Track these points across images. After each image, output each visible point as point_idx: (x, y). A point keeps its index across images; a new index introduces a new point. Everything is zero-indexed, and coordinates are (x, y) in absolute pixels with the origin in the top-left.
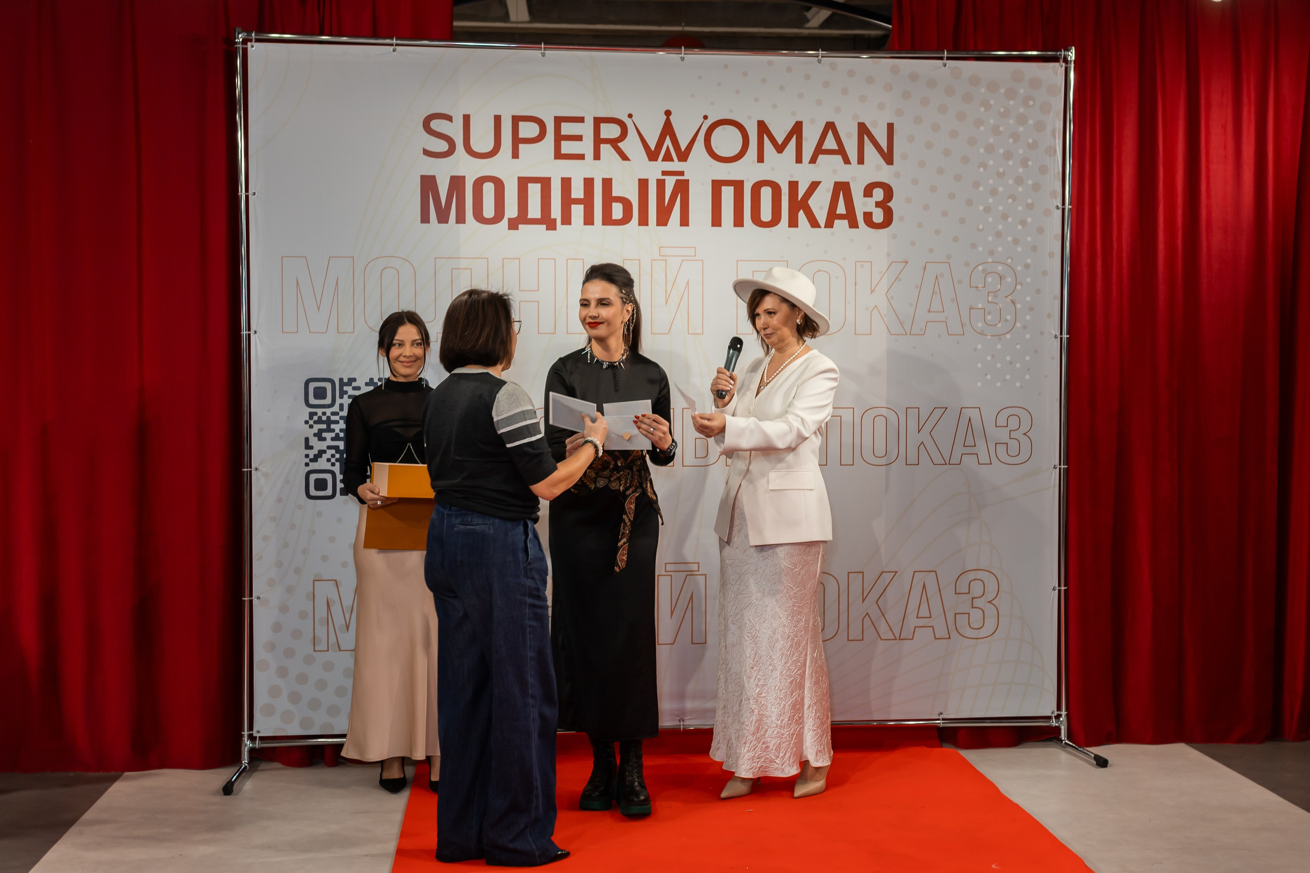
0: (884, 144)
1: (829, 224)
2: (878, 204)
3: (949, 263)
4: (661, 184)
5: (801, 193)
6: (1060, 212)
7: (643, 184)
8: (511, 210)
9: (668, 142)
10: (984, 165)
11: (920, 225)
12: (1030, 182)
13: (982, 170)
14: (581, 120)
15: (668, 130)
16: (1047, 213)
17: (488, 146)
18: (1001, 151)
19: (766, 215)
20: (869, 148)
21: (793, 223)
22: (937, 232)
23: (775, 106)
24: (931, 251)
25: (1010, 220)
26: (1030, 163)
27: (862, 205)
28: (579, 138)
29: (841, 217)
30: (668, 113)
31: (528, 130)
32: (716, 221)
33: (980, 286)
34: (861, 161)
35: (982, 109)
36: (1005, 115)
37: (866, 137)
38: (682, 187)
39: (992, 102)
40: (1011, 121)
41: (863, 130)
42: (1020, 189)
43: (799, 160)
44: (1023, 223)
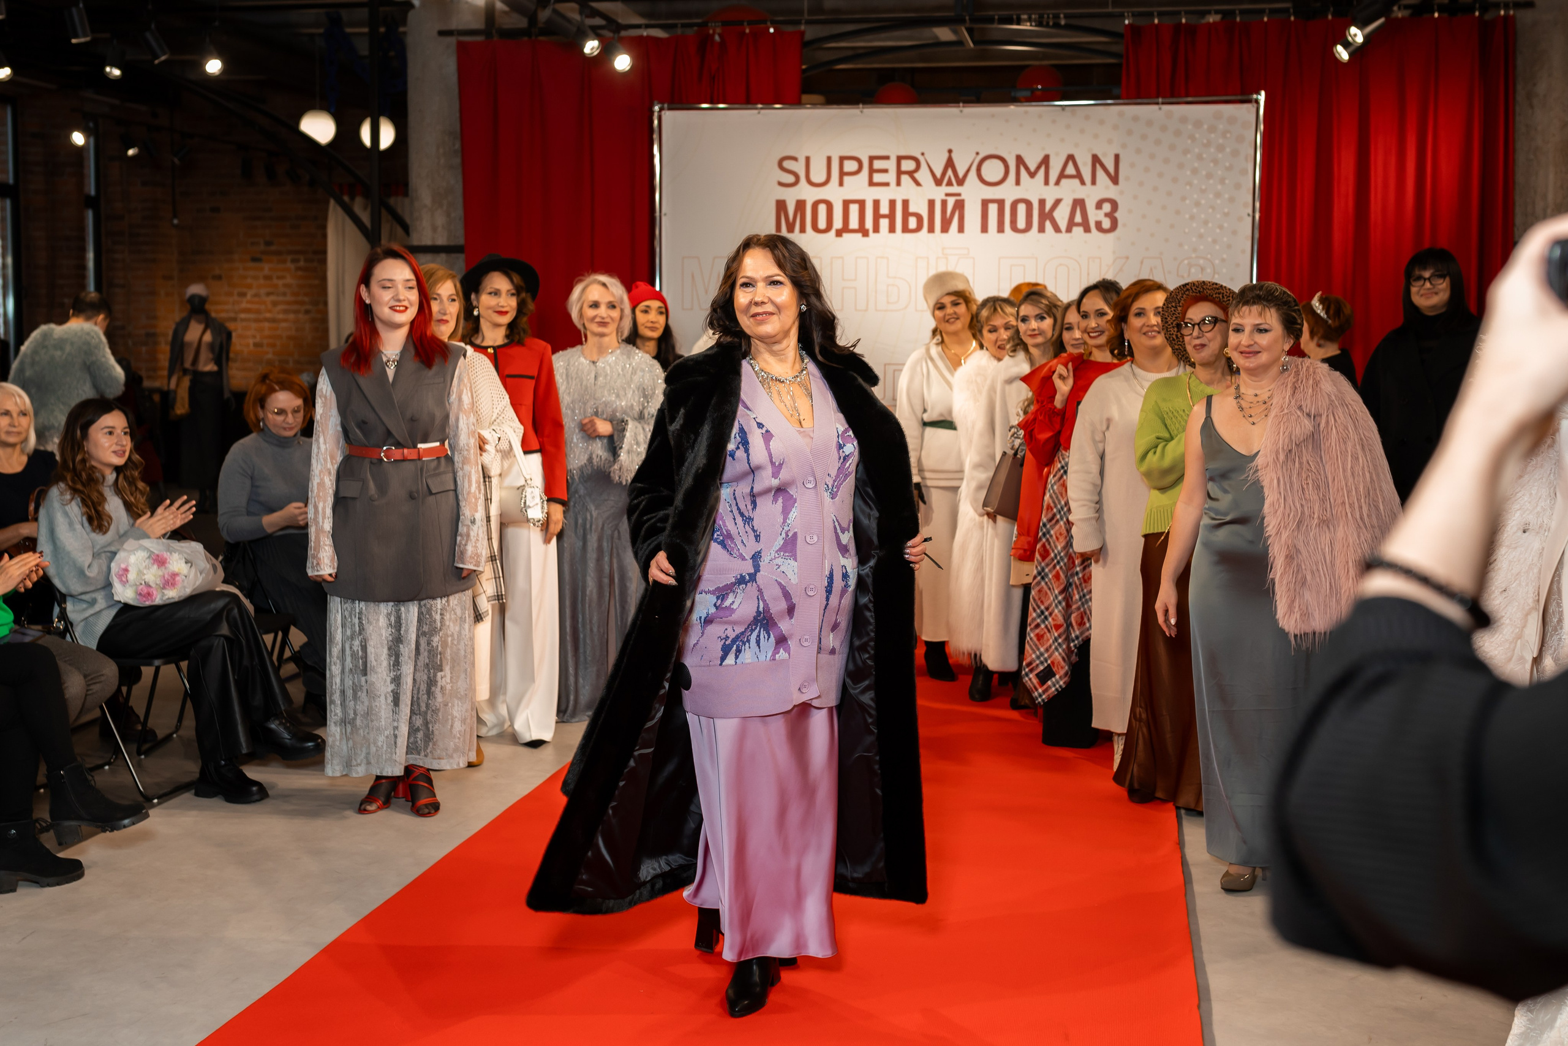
0: (1111, 169)
1: (1069, 230)
2: (1106, 215)
3: (1161, 259)
4: (944, 203)
5: (1048, 206)
6: (1250, 219)
7: (931, 203)
8: (838, 223)
9: (950, 172)
10: (1190, 184)
11: (1139, 230)
12: (1227, 196)
13: (1188, 187)
14: (887, 158)
15: (950, 164)
16: (1240, 219)
17: (822, 178)
18: (1204, 173)
19: (1021, 223)
20: (1100, 173)
21: (1042, 229)
22: (1152, 235)
23: (1029, 144)
24: (1147, 249)
25: (1210, 225)
26: (1227, 181)
27: (1094, 215)
28: (885, 171)
29: (1078, 225)
30: (950, 151)
31: (850, 166)
32: (984, 229)
33: (1186, 275)
34: (1094, 182)
35: (1189, 141)
36: (1208, 145)
37: (1098, 166)
38: (960, 205)
39: (1197, 136)
40: (1212, 150)
41: (1096, 160)
42: (1219, 201)
43: (1047, 183)
44: (1221, 227)
